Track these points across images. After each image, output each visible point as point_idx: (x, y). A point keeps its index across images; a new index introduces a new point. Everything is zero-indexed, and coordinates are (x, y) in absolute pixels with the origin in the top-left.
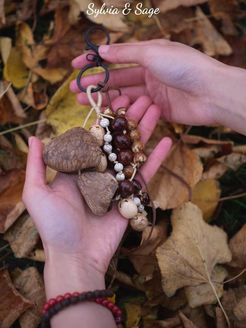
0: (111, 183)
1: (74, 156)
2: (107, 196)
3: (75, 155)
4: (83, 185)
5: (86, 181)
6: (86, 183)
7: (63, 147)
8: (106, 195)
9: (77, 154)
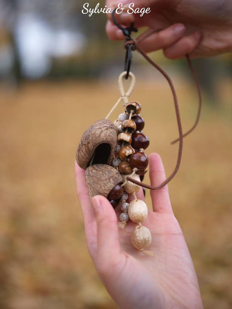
5: (92, 170)
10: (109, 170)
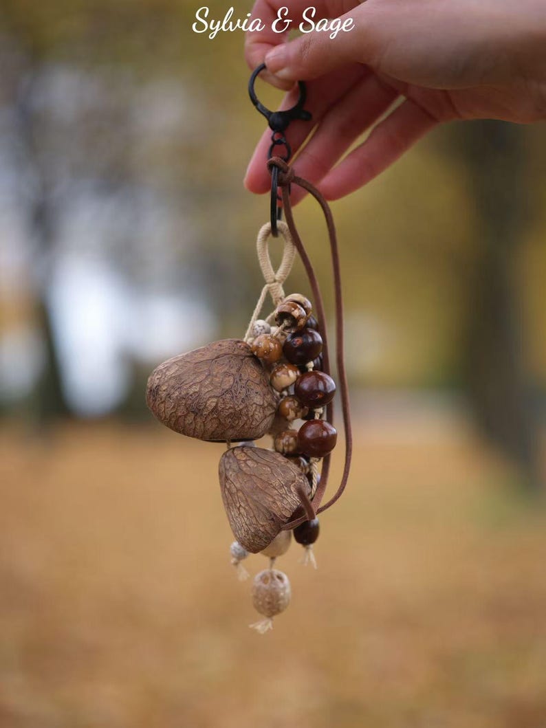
0: (297, 478)
1: (212, 411)
2: (285, 502)
3: (215, 409)
4: (236, 469)
5: (245, 461)
6: (243, 465)
7: (194, 384)
8: (284, 498)
9: (221, 406)
10: (282, 466)
